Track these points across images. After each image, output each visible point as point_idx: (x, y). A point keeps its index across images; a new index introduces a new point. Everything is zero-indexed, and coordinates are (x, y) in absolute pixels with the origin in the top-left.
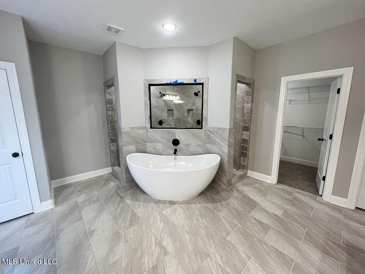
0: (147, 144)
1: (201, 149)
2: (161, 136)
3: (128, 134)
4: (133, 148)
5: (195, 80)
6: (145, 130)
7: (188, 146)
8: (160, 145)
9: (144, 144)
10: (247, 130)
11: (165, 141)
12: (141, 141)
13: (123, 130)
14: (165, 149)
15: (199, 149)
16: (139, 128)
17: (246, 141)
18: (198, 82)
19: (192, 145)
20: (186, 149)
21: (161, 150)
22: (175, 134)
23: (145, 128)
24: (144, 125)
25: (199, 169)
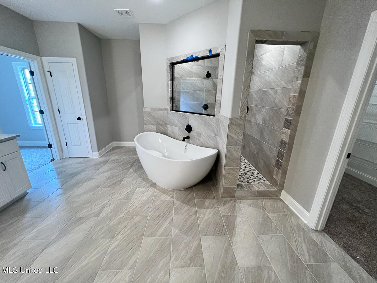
0: (168, 126)
1: (212, 143)
2: (178, 120)
3: (149, 114)
4: (153, 127)
5: (210, 51)
6: (166, 112)
7: (199, 134)
8: (177, 128)
9: (165, 126)
10: (289, 126)
11: (180, 126)
12: (161, 122)
13: (145, 109)
14: (181, 134)
15: (210, 142)
16: (161, 109)
17: (284, 144)
18: (213, 53)
19: (203, 134)
20: (197, 138)
21: (177, 135)
22: (188, 118)
23: (166, 109)
24: (166, 107)
25: (178, 161)
